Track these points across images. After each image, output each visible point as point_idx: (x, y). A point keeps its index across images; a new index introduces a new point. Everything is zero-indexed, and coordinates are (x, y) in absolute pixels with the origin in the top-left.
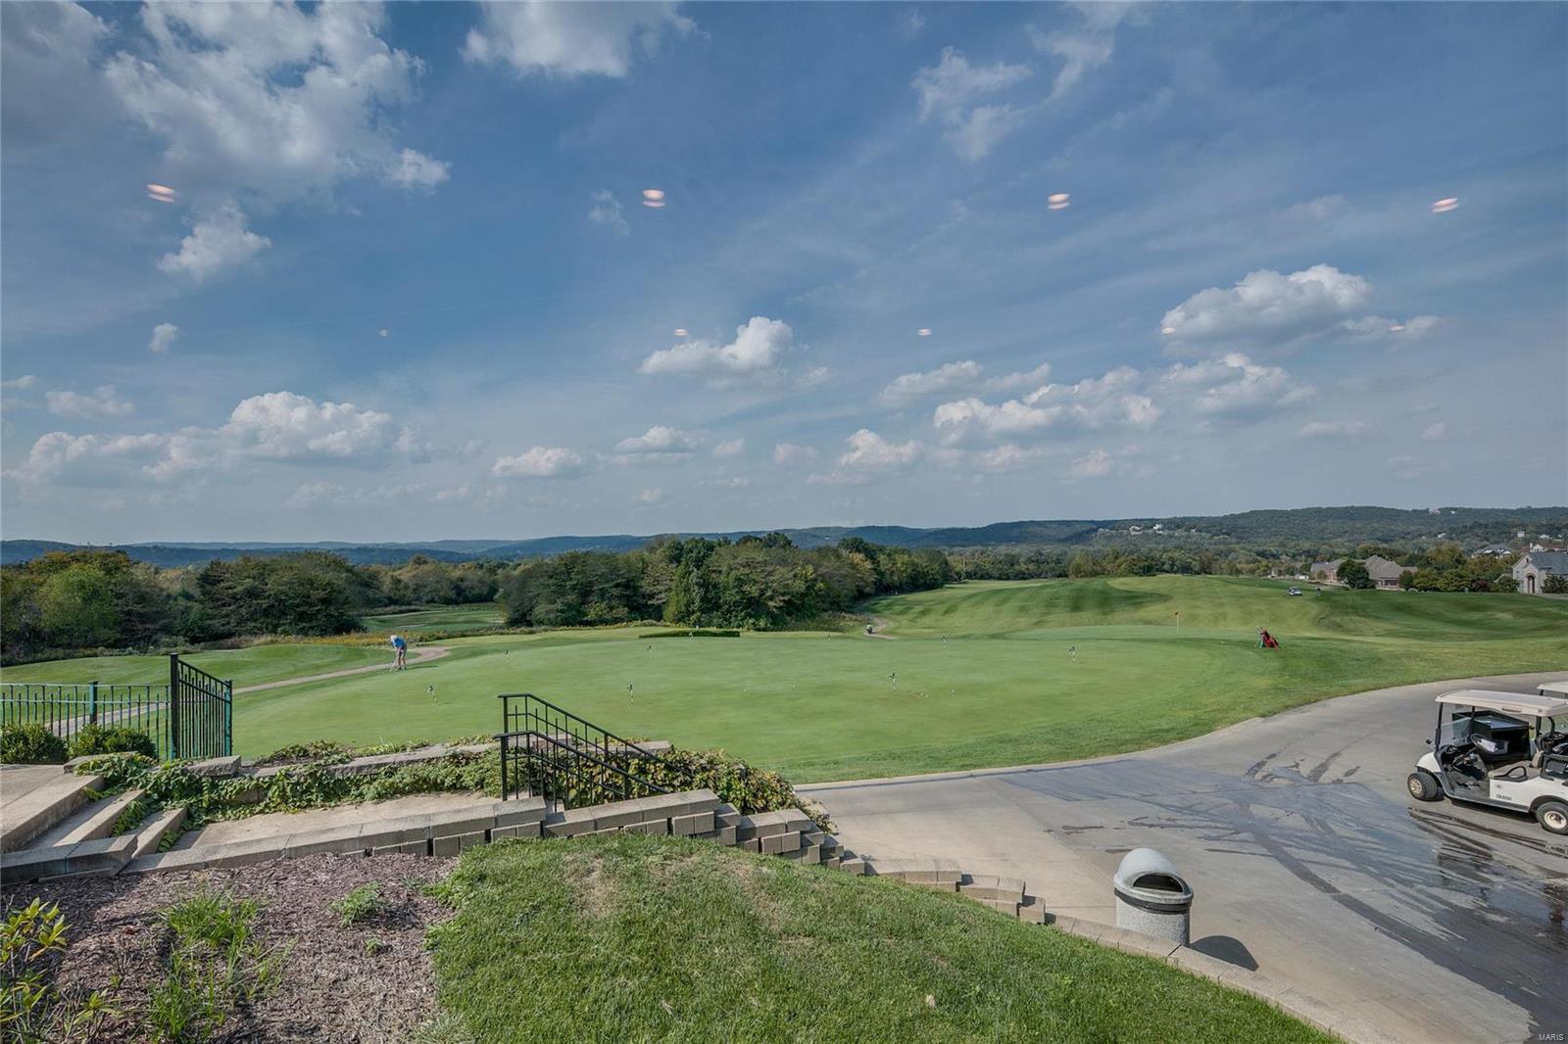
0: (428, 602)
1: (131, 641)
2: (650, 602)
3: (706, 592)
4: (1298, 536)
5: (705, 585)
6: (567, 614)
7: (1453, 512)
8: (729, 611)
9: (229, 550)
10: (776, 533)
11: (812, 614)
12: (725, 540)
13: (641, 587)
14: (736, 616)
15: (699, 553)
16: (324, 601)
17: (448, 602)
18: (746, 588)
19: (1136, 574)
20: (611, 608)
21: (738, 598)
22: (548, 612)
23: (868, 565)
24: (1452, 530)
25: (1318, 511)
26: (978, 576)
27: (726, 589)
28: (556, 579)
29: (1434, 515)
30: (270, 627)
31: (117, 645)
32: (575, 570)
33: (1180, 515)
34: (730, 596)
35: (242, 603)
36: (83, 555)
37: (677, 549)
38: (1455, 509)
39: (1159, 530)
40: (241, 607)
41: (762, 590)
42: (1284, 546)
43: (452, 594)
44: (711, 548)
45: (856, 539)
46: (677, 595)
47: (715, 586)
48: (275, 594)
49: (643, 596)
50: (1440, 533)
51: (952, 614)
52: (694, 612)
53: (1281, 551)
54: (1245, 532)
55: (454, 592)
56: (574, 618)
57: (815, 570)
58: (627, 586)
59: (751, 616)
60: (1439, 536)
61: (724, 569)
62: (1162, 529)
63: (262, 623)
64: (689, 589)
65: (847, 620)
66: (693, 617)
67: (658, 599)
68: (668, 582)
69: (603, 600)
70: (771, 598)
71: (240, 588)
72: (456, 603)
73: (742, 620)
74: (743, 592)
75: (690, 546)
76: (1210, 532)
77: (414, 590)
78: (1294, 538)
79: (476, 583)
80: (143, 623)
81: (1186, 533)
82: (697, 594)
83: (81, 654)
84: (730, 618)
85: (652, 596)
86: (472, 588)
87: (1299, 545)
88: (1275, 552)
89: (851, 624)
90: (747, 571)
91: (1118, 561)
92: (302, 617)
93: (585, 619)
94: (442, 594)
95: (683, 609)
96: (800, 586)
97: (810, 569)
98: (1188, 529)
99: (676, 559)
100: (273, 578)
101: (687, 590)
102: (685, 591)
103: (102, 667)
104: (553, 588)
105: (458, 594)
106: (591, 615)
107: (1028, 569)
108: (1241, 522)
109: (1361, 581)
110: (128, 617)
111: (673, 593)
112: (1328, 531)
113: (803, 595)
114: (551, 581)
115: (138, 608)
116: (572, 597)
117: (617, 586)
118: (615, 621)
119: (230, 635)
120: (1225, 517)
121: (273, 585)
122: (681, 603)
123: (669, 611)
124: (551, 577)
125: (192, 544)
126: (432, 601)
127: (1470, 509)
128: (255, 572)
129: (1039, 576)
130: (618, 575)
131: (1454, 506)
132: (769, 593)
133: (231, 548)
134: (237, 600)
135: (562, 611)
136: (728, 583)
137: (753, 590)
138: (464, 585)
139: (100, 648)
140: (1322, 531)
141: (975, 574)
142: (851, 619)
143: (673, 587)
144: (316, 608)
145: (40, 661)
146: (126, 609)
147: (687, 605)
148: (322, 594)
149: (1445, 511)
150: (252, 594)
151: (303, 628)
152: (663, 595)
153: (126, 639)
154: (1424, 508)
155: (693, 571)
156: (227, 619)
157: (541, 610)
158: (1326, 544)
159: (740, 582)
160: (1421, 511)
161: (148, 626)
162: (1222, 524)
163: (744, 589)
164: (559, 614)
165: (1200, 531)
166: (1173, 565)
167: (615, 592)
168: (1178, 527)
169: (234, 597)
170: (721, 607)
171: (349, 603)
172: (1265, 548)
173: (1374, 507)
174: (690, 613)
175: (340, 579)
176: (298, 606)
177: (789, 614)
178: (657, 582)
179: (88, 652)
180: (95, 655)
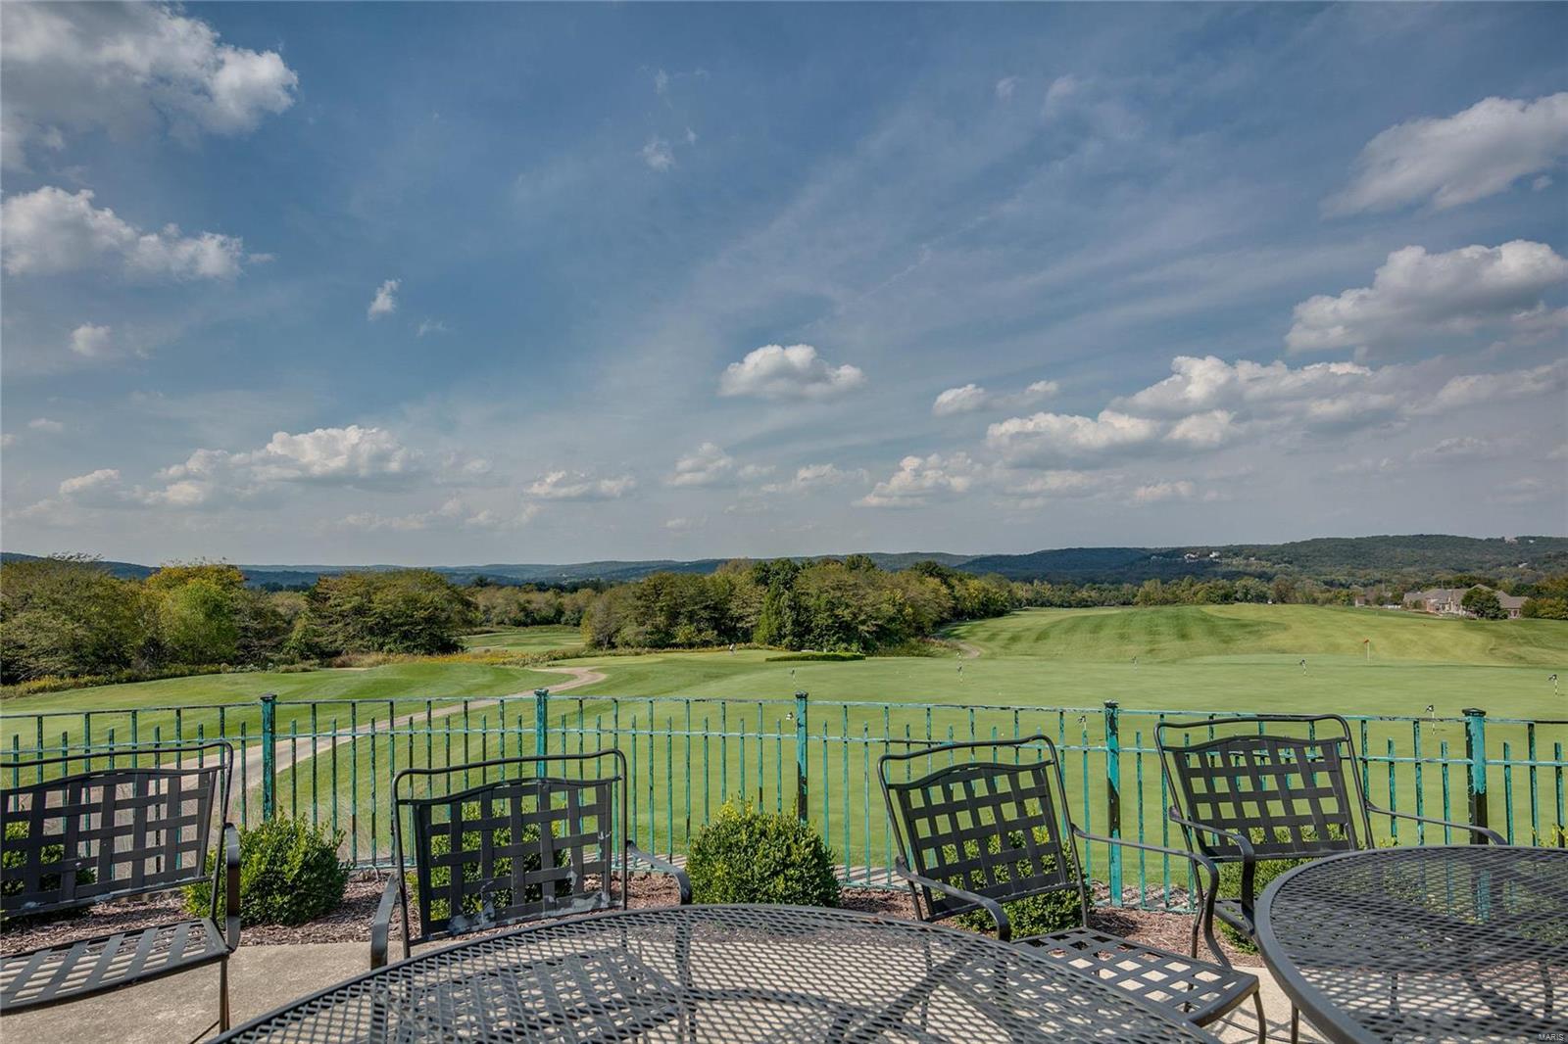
0: (498, 624)
1: (247, 658)
2: (738, 625)
3: (798, 615)
4: (1365, 565)
5: (796, 607)
6: (655, 637)
7: (1532, 541)
8: (821, 635)
9: (289, 573)
10: (859, 556)
11: (901, 639)
12: (810, 563)
13: (729, 609)
14: (828, 641)
15: (786, 575)
16: (428, 620)
17: (519, 624)
18: (838, 612)
19: (1215, 602)
20: (700, 631)
21: (830, 621)
22: (637, 634)
23: (944, 590)
24: (1535, 560)
25: (1385, 539)
26: (1039, 603)
27: (817, 612)
28: (645, 600)
29: (1510, 544)
30: (376, 646)
31: (237, 661)
32: (664, 591)
33: (1237, 542)
34: (822, 619)
35: (349, 621)
36: (200, 572)
37: (764, 570)
38: (1534, 538)
39: (1216, 558)
40: (349, 624)
41: (854, 614)
42: (1353, 575)
43: (521, 616)
44: (796, 570)
45: (930, 563)
46: (768, 618)
47: (806, 609)
48: (381, 612)
49: (732, 619)
50: (1521, 563)
51: (1045, 641)
52: (785, 636)
53: (1350, 580)
54: (1307, 561)
55: (522, 614)
56: (662, 641)
57: (904, 594)
58: (715, 608)
59: (844, 641)
60: (1520, 566)
61: (813, 591)
62: (1219, 557)
63: (368, 641)
64: (780, 613)
65: (936, 645)
66: (786, 641)
67: (747, 622)
68: (758, 605)
69: (691, 623)
70: (863, 622)
71: (348, 606)
72: (526, 625)
73: (834, 644)
74: (837, 616)
75: (776, 568)
76: (1270, 560)
77: (484, 611)
78: (1361, 567)
79: (543, 605)
80: (259, 639)
81: (1245, 561)
82: (788, 616)
83: (206, 670)
84: (822, 642)
85: (740, 618)
86: (539, 610)
87: (1369, 575)
88: (1344, 582)
89: (942, 650)
90: (839, 594)
91: (1193, 589)
92: (405, 636)
93: (674, 641)
94: (512, 616)
95: (775, 632)
96: (888, 610)
97: (899, 593)
98: (1247, 558)
99: (763, 581)
100: (378, 597)
101: (778, 613)
102: (776, 614)
103: (237, 684)
104: (642, 610)
105: (527, 616)
106: (680, 638)
107: (1090, 597)
108: (1303, 551)
109: (1491, 611)
110: (245, 633)
111: (764, 615)
112: (1397, 561)
113: (892, 620)
114: (639, 603)
115: (254, 624)
116: (661, 620)
117: (706, 608)
118: (706, 644)
119: (338, 653)
120: (1284, 546)
121: (380, 603)
122: (773, 626)
123: (761, 633)
124: (639, 598)
125: (255, 566)
126: (502, 622)
127: (1550, 538)
128: (360, 590)
129: (1103, 604)
130: (707, 597)
131: (1532, 535)
132: (863, 617)
133: (292, 570)
134: (343, 617)
135: (652, 633)
136: (820, 606)
137: (846, 614)
138: (531, 607)
139: (222, 665)
140: (1390, 560)
141: (1036, 601)
142: (941, 645)
143: (764, 610)
144: (420, 627)
145: (167, 677)
146: (243, 625)
147: (779, 629)
148: (423, 614)
149: (1523, 540)
150: (359, 611)
151: (409, 646)
152: (752, 618)
153: (242, 656)
154: (1499, 537)
155: (783, 593)
156: (335, 637)
157: (629, 631)
158: (1399, 574)
159: (832, 606)
160: (1497, 540)
161: (263, 642)
162: (1282, 553)
163: (837, 612)
164: (648, 636)
165: (1260, 559)
166: (1246, 594)
167: (705, 614)
168: (1236, 555)
169: (342, 615)
170: (812, 631)
171: (451, 622)
172: (1333, 577)
173: (1445, 536)
174: (782, 637)
175: (437, 596)
176: (402, 625)
177: (878, 639)
178: (746, 604)
179: (211, 668)
180: (219, 672)
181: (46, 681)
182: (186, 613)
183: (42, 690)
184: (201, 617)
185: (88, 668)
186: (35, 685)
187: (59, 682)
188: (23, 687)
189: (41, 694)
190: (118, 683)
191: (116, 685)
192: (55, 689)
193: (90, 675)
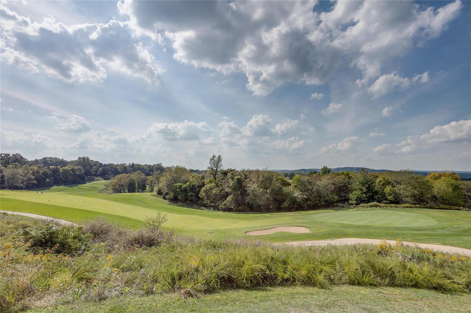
179: (457, 208)
180: (460, 210)
181: (407, 205)
182: (445, 188)
183: (407, 207)
184: (451, 190)
185: (418, 203)
186: (406, 205)
187: (411, 206)
188: (401, 205)
189: (407, 208)
190: (427, 208)
191: (426, 209)
192: (411, 207)
193: (419, 205)
